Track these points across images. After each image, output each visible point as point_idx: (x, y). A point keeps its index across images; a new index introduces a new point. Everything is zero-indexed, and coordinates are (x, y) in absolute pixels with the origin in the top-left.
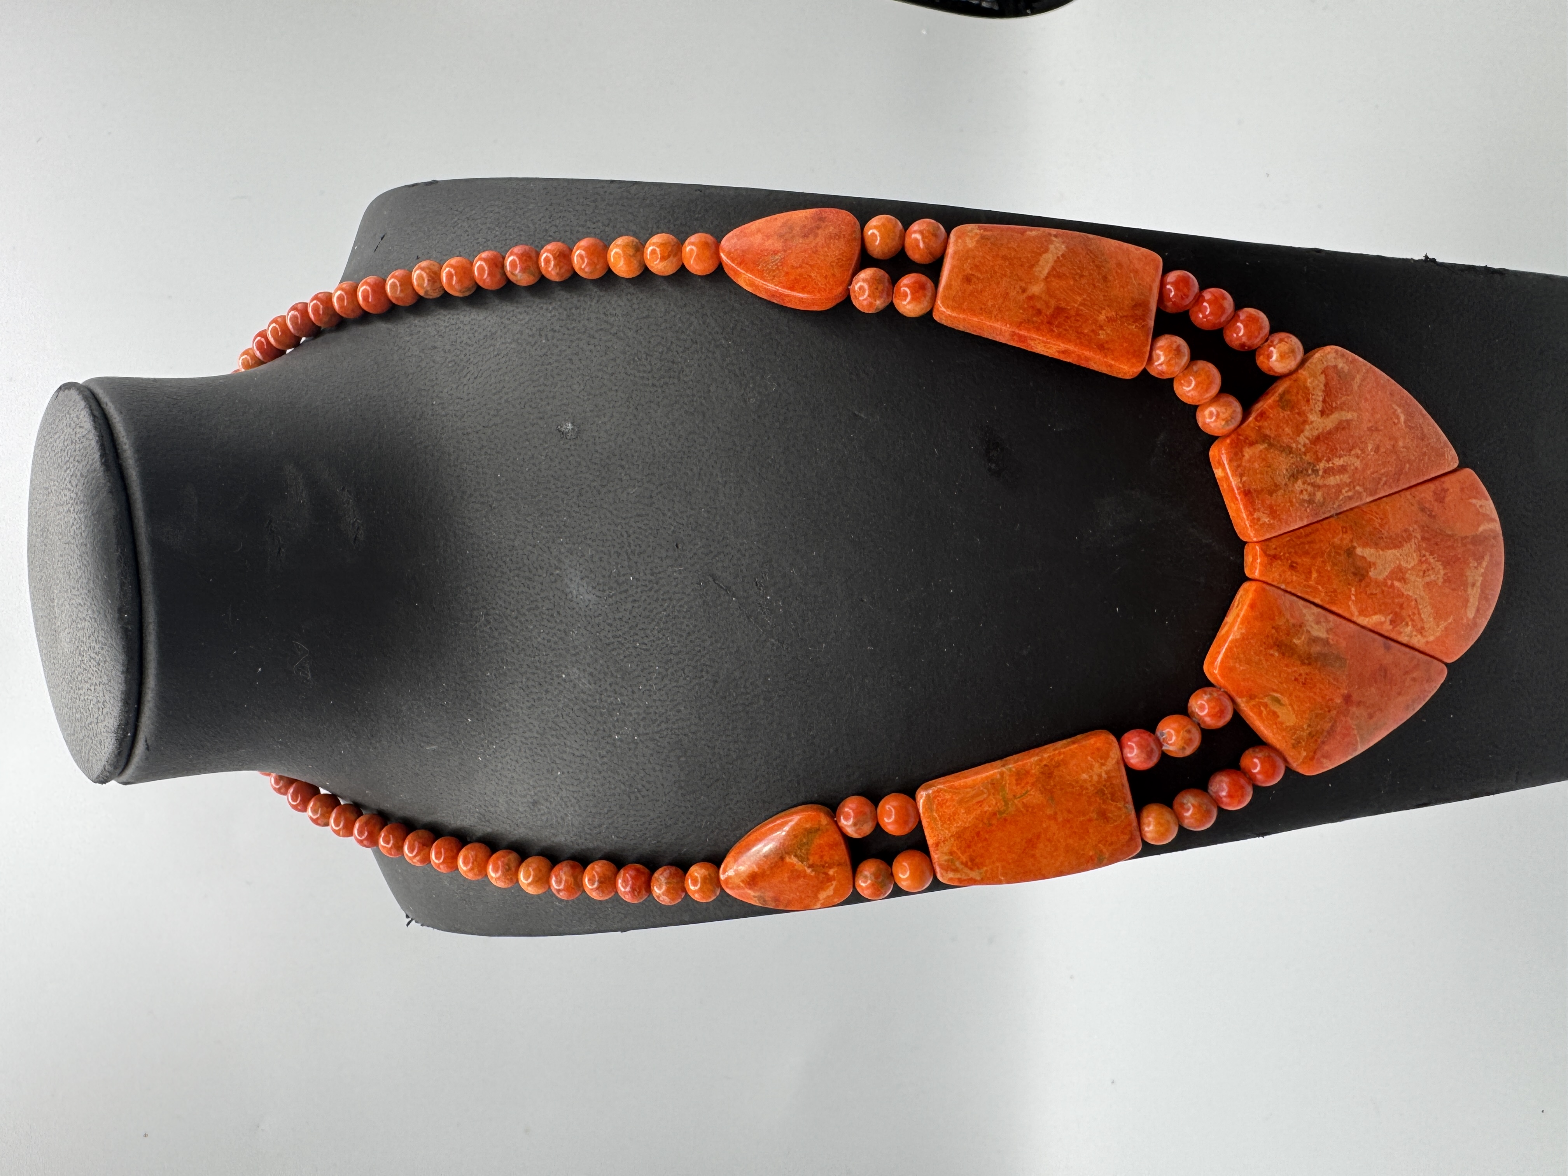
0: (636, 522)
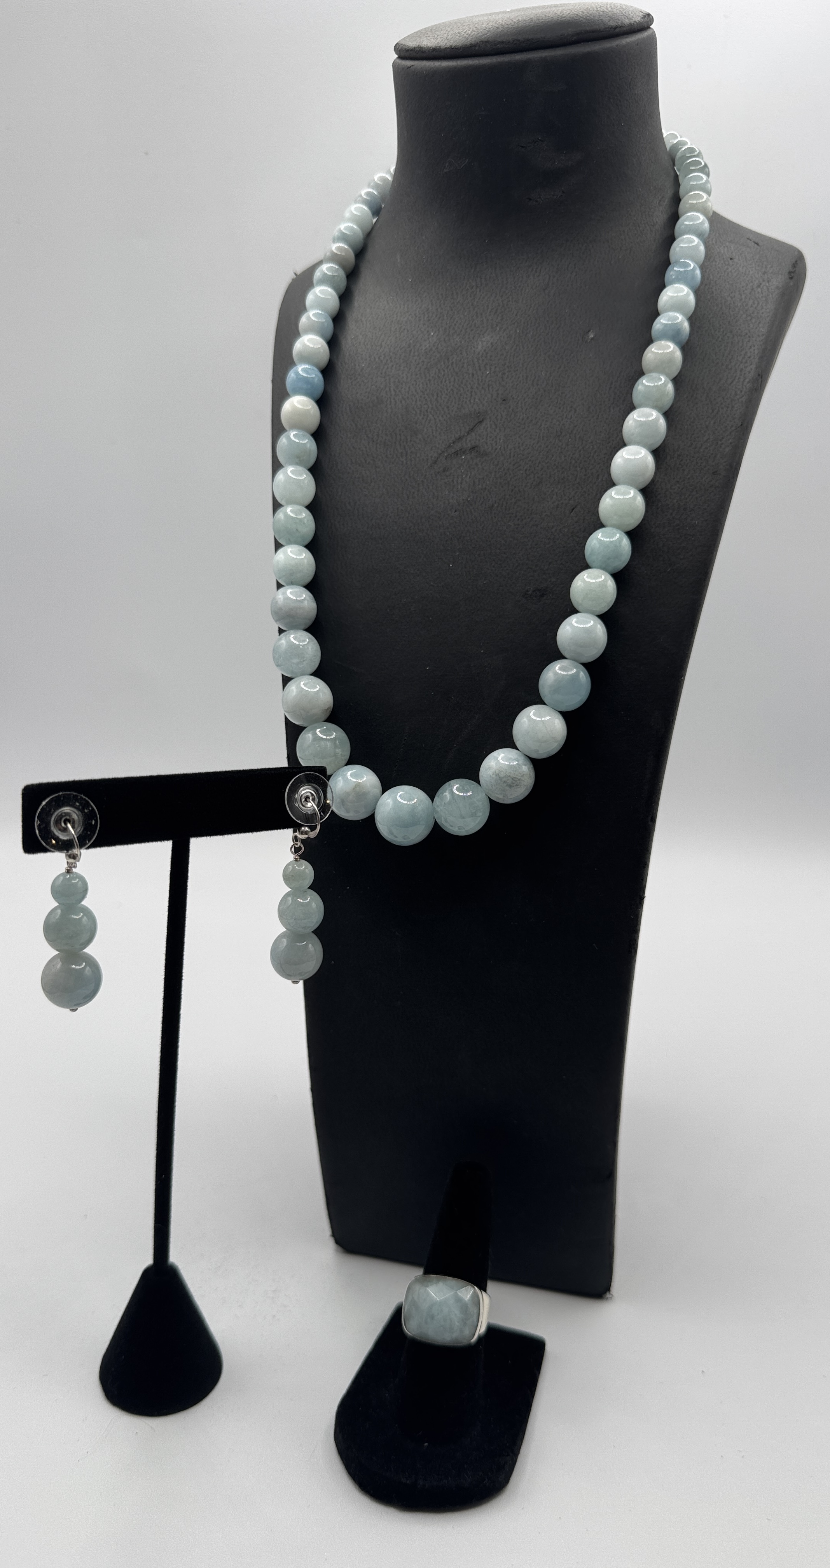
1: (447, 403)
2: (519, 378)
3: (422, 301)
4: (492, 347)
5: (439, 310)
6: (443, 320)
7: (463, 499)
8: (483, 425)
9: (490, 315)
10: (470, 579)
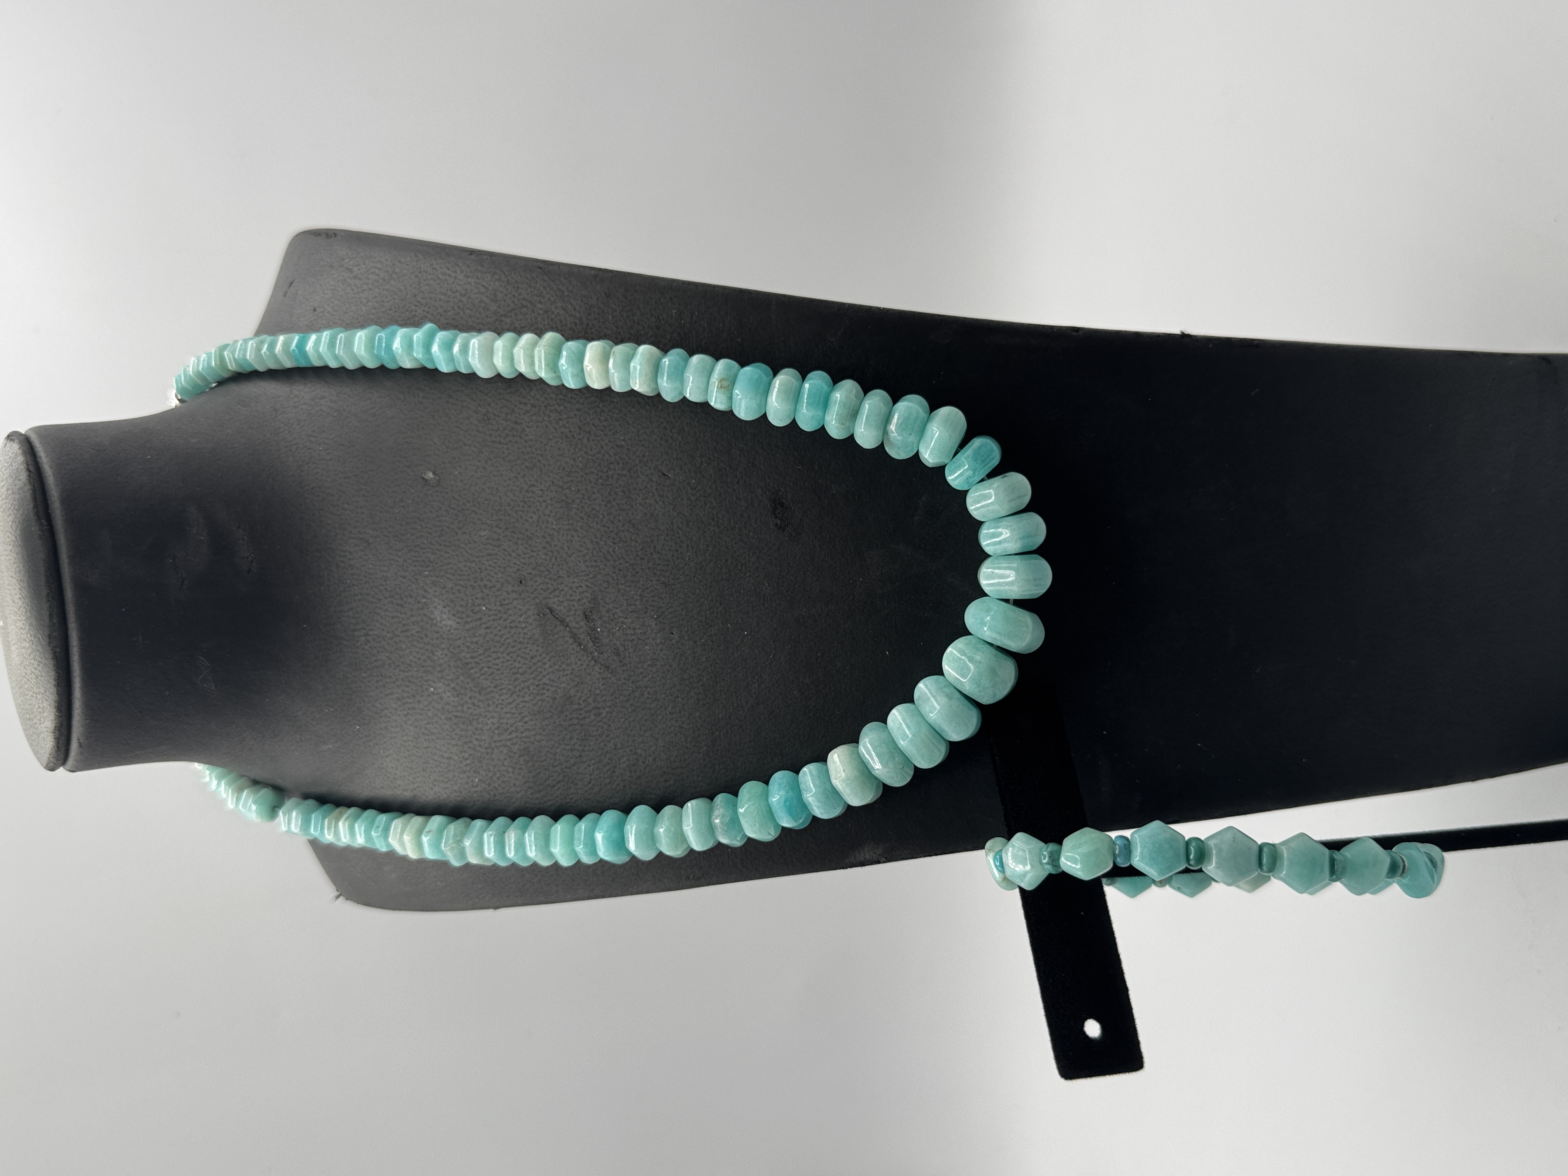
0: (488, 560)
1: (526, 659)
2: (490, 566)
3: (387, 709)
4: (449, 606)
5: (398, 683)
6: (412, 677)
7: (656, 624)
8: (555, 606)
9: (405, 613)
10: (764, 604)
